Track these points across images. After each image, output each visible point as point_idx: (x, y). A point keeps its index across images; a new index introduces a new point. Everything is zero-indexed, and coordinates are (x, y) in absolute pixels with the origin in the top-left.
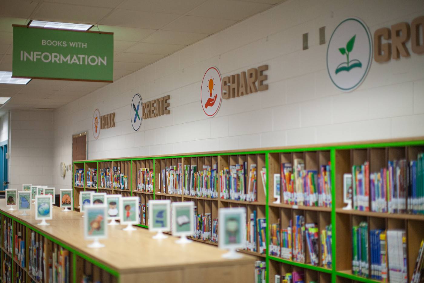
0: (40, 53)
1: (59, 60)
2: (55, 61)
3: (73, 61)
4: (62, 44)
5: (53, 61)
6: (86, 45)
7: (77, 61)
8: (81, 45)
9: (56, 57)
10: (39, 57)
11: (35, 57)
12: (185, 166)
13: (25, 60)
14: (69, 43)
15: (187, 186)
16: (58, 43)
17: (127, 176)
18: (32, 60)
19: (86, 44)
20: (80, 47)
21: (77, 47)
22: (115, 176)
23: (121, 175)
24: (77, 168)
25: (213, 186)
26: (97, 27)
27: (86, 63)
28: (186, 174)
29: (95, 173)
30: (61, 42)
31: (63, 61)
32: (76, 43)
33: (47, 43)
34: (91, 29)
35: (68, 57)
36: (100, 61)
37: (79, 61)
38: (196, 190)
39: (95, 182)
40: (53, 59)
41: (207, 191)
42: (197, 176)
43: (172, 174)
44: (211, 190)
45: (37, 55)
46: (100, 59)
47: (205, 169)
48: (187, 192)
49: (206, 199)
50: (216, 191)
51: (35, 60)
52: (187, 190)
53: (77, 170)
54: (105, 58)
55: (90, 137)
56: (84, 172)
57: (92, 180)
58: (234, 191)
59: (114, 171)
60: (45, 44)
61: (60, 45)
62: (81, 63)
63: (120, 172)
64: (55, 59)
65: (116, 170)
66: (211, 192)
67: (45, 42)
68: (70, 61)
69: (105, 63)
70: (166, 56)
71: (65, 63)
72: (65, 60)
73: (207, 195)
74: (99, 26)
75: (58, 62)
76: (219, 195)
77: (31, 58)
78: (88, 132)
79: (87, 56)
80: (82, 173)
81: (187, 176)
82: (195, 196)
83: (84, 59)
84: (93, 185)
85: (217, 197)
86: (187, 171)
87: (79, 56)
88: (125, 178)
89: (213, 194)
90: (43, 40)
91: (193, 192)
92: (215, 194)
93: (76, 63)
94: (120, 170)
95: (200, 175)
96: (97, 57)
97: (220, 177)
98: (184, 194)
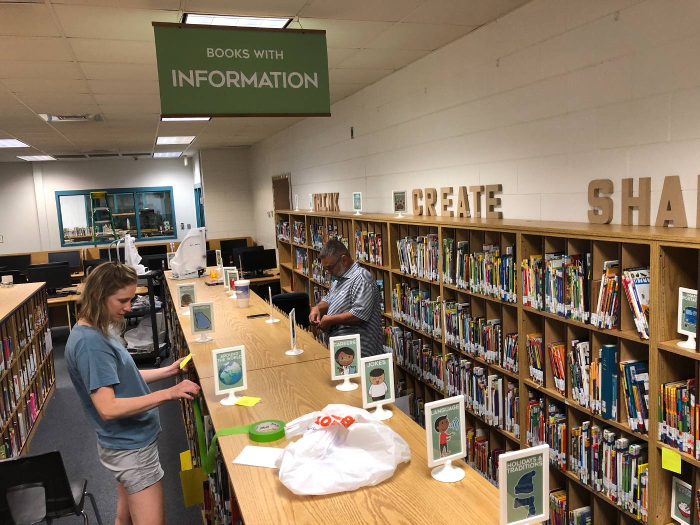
0: (206, 72)
1: (239, 82)
2: (232, 84)
3: (262, 83)
4: (241, 53)
5: (229, 85)
6: (282, 55)
7: (269, 83)
8: (274, 53)
9: (233, 77)
10: (205, 79)
11: (198, 79)
12: (445, 240)
13: (181, 85)
14: (253, 51)
15: (448, 271)
16: (234, 52)
17: (347, 239)
18: (193, 84)
19: (282, 52)
20: (272, 58)
21: (267, 58)
22: (330, 237)
23: (339, 237)
24: (281, 219)
25: (505, 282)
26: (298, 21)
27: (285, 86)
28: (448, 253)
29: (303, 227)
30: (240, 50)
31: (246, 83)
32: (265, 52)
33: (216, 54)
34: (289, 25)
35: (254, 77)
36: (307, 80)
37: (273, 83)
38: (468, 280)
39: (304, 238)
40: (229, 81)
41: (492, 287)
42: (471, 259)
43: (421, 250)
44: (503, 288)
45: (201, 75)
46: (307, 77)
47: (487, 251)
48: (449, 280)
49: (490, 298)
50: (513, 291)
51: (198, 85)
52: (449, 277)
53: (281, 221)
54: (316, 74)
55: (294, 181)
56: (289, 225)
57: (300, 236)
58: (555, 300)
59: (329, 231)
60: (213, 55)
61: (238, 56)
62: (277, 86)
63: (336, 232)
64: (233, 81)
65: (330, 229)
66: (503, 292)
67: (212, 53)
68: (258, 84)
69: (315, 83)
70: (395, 70)
71: (250, 87)
72: (249, 82)
73: (493, 294)
74: (302, 21)
75: (238, 86)
76: (519, 299)
77: (191, 82)
78: (289, 174)
79: (284, 74)
80: (287, 226)
81: (448, 256)
82: (465, 290)
83: (280, 77)
84: (302, 242)
85: (515, 301)
86: (449, 248)
87: (271, 73)
88: (344, 241)
89: (505, 295)
90: (208, 49)
91: (461, 283)
92: (511, 296)
93: (269, 86)
94: (337, 230)
95: (475, 259)
96: (301, 74)
97: (522, 270)
98: (445, 283)
